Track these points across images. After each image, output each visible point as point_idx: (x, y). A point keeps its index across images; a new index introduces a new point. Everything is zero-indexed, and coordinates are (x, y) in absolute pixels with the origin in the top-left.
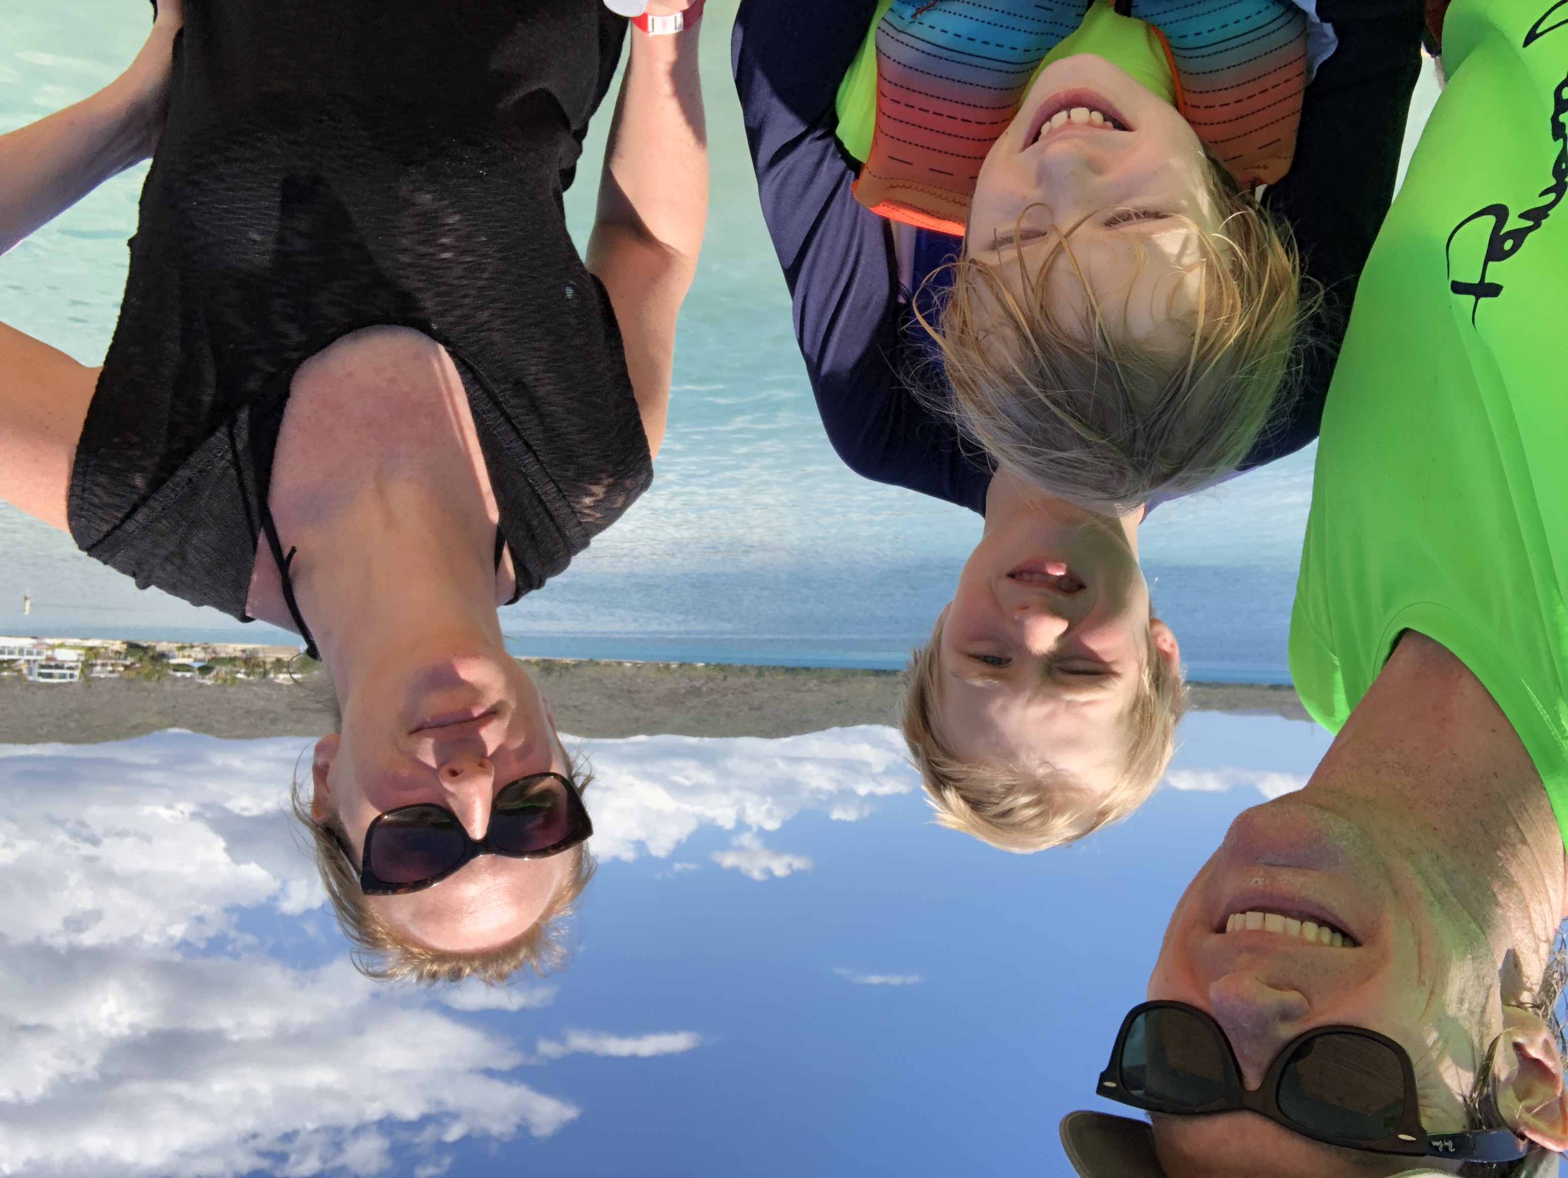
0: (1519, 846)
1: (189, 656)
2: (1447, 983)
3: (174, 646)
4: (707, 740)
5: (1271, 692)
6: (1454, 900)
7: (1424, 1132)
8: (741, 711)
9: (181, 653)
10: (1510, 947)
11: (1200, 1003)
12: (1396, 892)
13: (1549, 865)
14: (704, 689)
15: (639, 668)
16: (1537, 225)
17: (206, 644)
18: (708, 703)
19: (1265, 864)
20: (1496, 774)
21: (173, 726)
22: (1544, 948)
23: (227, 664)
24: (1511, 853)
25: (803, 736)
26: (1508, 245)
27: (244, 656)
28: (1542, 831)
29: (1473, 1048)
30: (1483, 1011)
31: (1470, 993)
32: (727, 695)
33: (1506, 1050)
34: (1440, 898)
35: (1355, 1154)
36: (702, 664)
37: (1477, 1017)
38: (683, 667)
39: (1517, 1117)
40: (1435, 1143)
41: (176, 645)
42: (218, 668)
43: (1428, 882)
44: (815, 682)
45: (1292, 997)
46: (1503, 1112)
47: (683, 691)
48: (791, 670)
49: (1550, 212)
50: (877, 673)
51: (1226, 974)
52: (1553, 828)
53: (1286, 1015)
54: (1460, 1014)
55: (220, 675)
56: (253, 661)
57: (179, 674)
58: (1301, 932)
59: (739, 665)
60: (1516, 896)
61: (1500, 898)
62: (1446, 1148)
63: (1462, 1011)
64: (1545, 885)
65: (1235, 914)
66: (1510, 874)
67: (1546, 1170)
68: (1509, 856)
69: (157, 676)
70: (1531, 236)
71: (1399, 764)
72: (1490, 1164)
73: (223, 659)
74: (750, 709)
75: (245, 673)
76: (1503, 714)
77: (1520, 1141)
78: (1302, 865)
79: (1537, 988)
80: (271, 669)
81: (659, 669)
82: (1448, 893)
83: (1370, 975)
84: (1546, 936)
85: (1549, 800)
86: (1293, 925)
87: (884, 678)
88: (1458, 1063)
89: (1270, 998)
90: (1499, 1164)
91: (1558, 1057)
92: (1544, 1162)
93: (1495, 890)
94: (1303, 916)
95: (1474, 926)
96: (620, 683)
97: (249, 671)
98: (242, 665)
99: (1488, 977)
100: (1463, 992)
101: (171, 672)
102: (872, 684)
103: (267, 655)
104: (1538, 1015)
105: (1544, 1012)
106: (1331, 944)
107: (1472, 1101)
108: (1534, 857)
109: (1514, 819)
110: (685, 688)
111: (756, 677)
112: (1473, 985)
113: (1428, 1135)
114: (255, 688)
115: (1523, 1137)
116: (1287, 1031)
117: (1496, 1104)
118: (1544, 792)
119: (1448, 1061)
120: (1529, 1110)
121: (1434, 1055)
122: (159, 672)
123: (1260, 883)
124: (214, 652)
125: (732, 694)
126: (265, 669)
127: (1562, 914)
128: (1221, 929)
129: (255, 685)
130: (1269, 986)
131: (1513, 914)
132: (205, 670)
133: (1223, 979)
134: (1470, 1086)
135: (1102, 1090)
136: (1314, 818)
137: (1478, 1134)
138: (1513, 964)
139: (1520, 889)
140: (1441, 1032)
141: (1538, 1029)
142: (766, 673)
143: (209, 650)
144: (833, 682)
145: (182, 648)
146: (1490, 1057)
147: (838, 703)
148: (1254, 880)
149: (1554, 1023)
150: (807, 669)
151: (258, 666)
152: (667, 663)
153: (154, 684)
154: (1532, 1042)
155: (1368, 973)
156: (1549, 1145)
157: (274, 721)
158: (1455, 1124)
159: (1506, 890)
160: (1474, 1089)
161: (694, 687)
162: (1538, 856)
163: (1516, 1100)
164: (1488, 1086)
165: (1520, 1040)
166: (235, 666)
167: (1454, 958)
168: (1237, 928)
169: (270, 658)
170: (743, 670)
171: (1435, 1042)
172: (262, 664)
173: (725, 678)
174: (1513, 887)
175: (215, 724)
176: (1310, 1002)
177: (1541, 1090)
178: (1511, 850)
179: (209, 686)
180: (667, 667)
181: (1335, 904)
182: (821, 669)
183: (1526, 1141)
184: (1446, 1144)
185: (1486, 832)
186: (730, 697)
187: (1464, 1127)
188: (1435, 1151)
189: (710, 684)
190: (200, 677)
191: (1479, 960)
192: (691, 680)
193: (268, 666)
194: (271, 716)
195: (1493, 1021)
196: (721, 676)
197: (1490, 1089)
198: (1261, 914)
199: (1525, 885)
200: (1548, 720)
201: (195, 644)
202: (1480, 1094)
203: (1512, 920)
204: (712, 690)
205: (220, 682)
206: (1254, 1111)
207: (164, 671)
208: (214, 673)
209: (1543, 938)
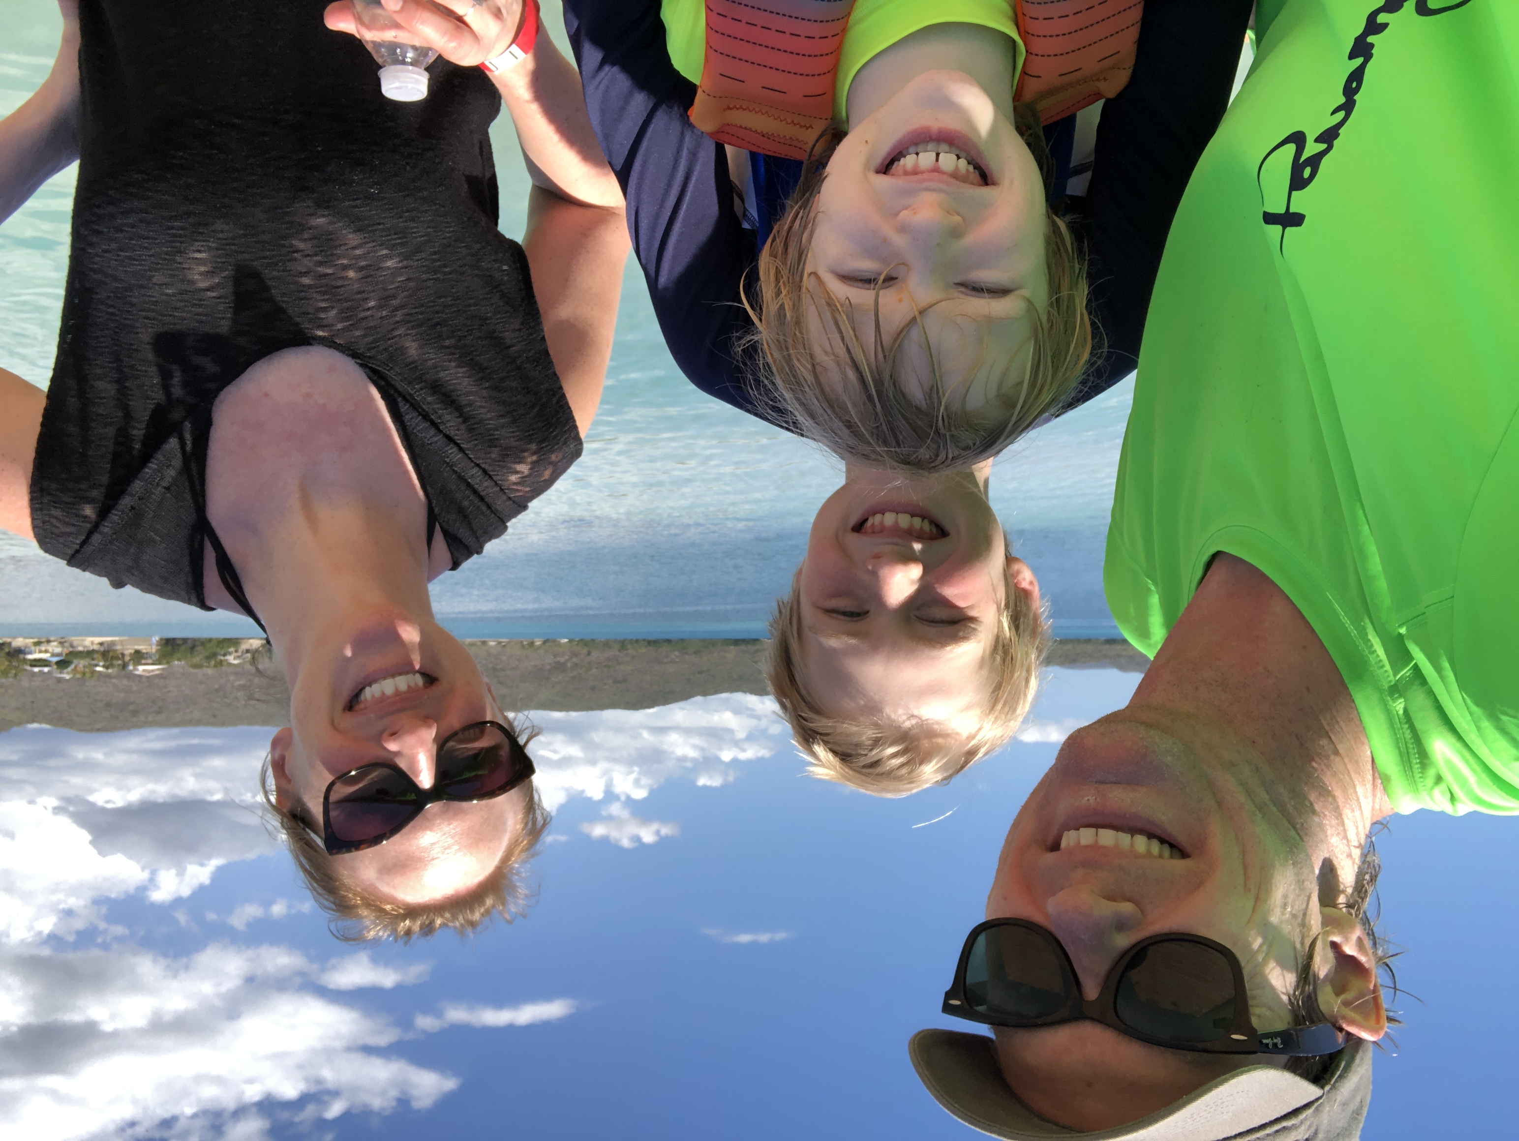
0: (1332, 757)
1: (46, 651)
2: (1271, 889)
3: (30, 641)
4: (573, 714)
5: (1107, 646)
6: (1274, 809)
7: (1254, 1031)
8: (605, 684)
9: (37, 648)
10: (1327, 856)
11: (1038, 918)
12: (1219, 804)
13: (1359, 774)
14: (569, 665)
15: (504, 646)
16: (1330, 148)
17: (62, 638)
18: (573, 678)
19: (1096, 782)
20: (1308, 689)
21: (33, 721)
22: (1357, 853)
23: (85, 657)
24: (1325, 765)
25: (667, 706)
26: (1307, 172)
27: (102, 649)
28: (1353, 742)
29: (1295, 948)
30: (1305, 914)
31: (1291, 897)
32: (591, 669)
33: (1324, 949)
34: (1261, 808)
35: (1190, 1056)
36: (566, 640)
37: (1299, 920)
38: (548, 644)
39: (1336, 1010)
40: (1265, 1041)
41: (32, 640)
42: (76, 661)
43: (1249, 793)
44: (677, 653)
45: (1126, 908)
46: (1323, 1007)
47: (548, 667)
48: (653, 643)
49: (1340, 131)
50: (737, 642)
51: (1062, 889)
52: (1362, 739)
53: (1121, 925)
54: (1284, 917)
55: (78, 669)
56: (111, 654)
57: (36, 670)
58: (1132, 845)
59: (603, 640)
60: (1331, 804)
61: (1317, 807)
62: (1275, 1045)
63: (1285, 914)
64: (1356, 792)
65: (1069, 831)
66: (1326, 784)
67: (1362, 1059)
68: (1323, 767)
69: (13, 672)
70: (1325, 160)
71: (1217, 681)
72: (1314, 1057)
73: (81, 652)
74: (614, 682)
75: (103, 666)
76: (1313, 631)
77: (1339, 1033)
78: (1130, 781)
79: (1349, 891)
80: (130, 660)
81: (523, 647)
82: (1268, 802)
83: (1200, 885)
84: (1358, 841)
85: (1358, 713)
86: (1125, 839)
87: (743, 647)
88: (1283, 965)
89: (1106, 909)
90: (1320, 1056)
91: (1370, 952)
92: (1360, 1052)
93: (1312, 799)
94: (1133, 831)
95: (1293, 833)
96: (484, 662)
97: (107, 664)
98: (100, 658)
99: (1308, 880)
100: (1285, 896)
101: (28, 668)
102: (732, 653)
103: (125, 647)
104: (1351, 915)
105: (1357, 910)
106: (1161, 856)
107: (1295, 999)
108: (1346, 767)
109: (1327, 733)
110: (550, 664)
111: (619, 651)
112: (1294, 890)
113: (1259, 1033)
114: (114, 681)
115: (1341, 1029)
116: (1123, 941)
117: (1316, 1000)
118: (1353, 705)
119: (1272, 964)
120: (1346, 1004)
121: (1260, 958)
122: (16, 668)
123: (1092, 801)
124: (72, 646)
125: (597, 668)
126: (124, 662)
127: (1372, 819)
128: (1055, 847)
129: (114, 677)
130: (1104, 898)
131: (1329, 822)
132: (63, 664)
133: (1060, 894)
134: (1294, 984)
135: (947, 1008)
136: (1140, 736)
137: (1302, 1030)
138: (1329, 870)
139: (1334, 797)
140: (1265, 938)
141: (1352, 927)
142: (629, 646)
143: (66, 644)
144: (695, 653)
145: (38, 644)
146: (1310, 956)
147: (700, 673)
148: (1087, 799)
149: (1366, 921)
150: (669, 641)
151: (117, 658)
152: (531, 640)
153: (11, 680)
154: (1347, 939)
155: (1196, 884)
156: (1365, 1035)
157: (135, 713)
158: (1281, 1024)
159: (1322, 799)
160: (1297, 987)
161: (559, 662)
162: (1349, 766)
163: (1335, 997)
164: (1309, 985)
165: (1337, 939)
166: (93, 659)
167: (1277, 865)
168: (1072, 844)
169: (129, 651)
170: (607, 644)
171: (1261, 946)
172: (120, 656)
173: (589, 653)
174: (1328, 796)
175: (75, 718)
176: (1143, 912)
177: (1356, 985)
178: (1325, 761)
179: (67, 680)
180: (532, 644)
181: (1164, 818)
182: (683, 640)
183: (1344, 1033)
184: (1275, 1041)
185: (1302, 744)
186: (594, 671)
187: (1289, 1024)
188: (1265, 1049)
189: (574, 660)
190: (58, 671)
191: (1299, 865)
192: (555, 656)
193: (127, 658)
194: (131, 707)
195: (1313, 922)
196: (585, 651)
197: (1311, 988)
198: (1093, 830)
199: (1338, 793)
200: (1355, 636)
201: (52, 639)
202: (1302, 992)
203: (1328, 827)
204: (576, 665)
205: (78, 676)
206: (1093, 1019)
207: (21, 667)
208: (73, 666)
209: (1356, 843)
